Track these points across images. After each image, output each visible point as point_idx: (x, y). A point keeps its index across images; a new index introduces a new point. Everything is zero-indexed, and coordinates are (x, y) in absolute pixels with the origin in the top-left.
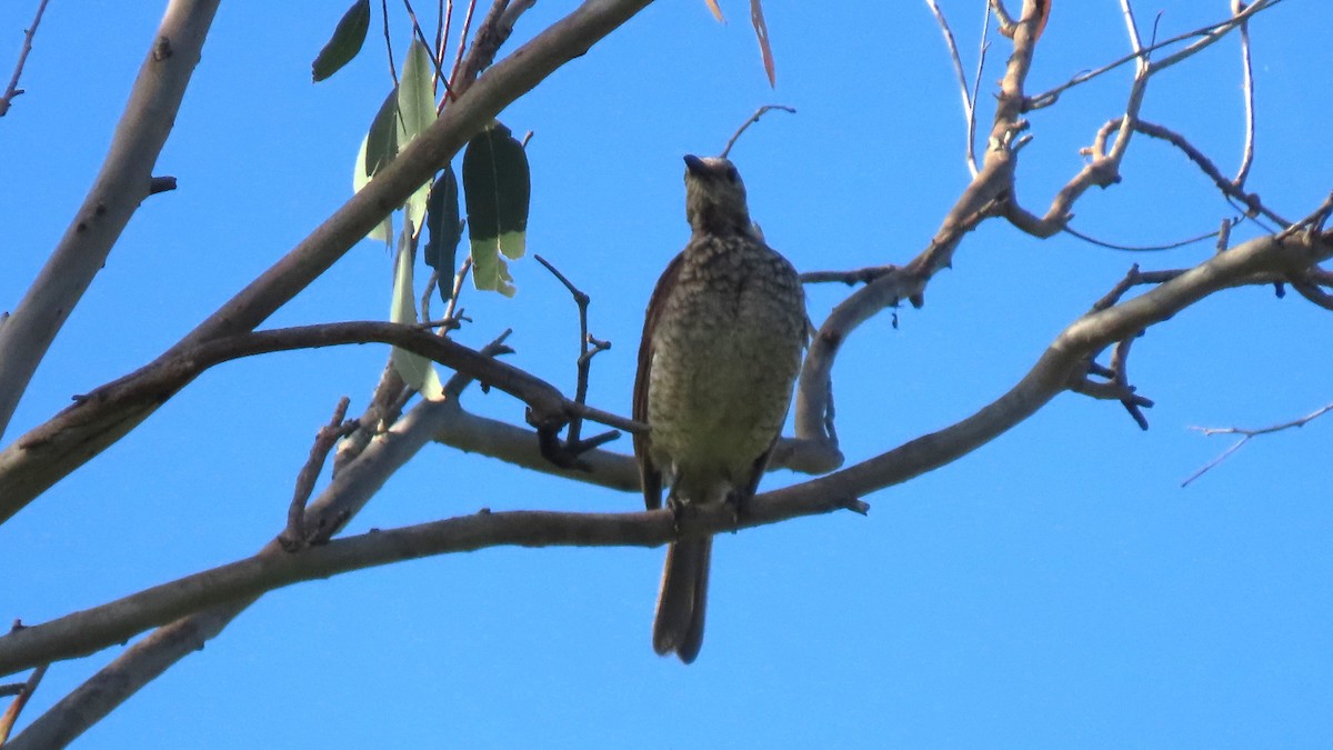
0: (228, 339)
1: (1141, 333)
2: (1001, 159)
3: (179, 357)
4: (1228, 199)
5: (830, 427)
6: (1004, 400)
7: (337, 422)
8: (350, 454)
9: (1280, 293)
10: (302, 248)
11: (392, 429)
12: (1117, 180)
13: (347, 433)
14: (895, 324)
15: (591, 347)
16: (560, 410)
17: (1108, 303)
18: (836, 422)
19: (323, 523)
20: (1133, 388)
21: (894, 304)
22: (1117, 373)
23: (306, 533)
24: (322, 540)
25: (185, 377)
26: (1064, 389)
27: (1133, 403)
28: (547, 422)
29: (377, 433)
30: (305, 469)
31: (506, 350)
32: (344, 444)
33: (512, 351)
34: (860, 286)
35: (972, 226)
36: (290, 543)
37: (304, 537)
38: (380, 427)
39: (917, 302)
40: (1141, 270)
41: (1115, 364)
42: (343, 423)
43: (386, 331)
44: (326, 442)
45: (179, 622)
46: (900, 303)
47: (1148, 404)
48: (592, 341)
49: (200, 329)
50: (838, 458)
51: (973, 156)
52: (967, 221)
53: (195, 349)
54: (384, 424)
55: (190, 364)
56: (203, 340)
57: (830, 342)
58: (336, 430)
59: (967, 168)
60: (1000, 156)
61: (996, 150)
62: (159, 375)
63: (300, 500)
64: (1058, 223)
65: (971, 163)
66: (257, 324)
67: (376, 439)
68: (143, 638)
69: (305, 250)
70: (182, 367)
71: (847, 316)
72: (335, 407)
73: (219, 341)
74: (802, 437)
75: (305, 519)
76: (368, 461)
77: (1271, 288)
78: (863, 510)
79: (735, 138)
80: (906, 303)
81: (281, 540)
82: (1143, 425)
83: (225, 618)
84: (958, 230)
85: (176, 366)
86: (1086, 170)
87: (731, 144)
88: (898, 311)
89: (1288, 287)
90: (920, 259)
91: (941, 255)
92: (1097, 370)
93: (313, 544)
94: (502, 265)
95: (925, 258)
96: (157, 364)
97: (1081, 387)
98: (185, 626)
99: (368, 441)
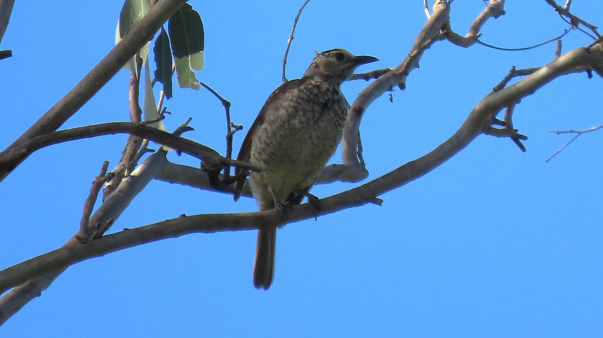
0: (43, 136)
1: (519, 102)
2: (442, 8)
3: (18, 147)
4: (562, 17)
5: (360, 156)
6: (450, 141)
7: (103, 174)
8: (111, 188)
9: (590, 76)
10: (79, 86)
11: (132, 174)
12: (503, 13)
13: (108, 179)
14: (391, 100)
15: (233, 129)
16: (219, 162)
17: (501, 87)
18: (363, 154)
19: (99, 226)
20: (516, 130)
21: (390, 89)
22: (508, 123)
23: (90, 233)
24: (99, 236)
25: (22, 157)
26: (481, 133)
27: (517, 138)
28: (212, 169)
29: (125, 177)
30: (88, 200)
31: (190, 129)
32: (107, 184)
33: (192, 129)
34: (373, 81)
35: (428, 46)
36: (82, 239)
37: (89, 236)
38: (126, 173)
39: (402, 86)
40: (517, 69)
41: (506, 118)
42: (106, 175)
43: (125, 127)
44: (98, 185)
45: (27, 283)
46: (393, 89)
47: (525, 138)
48: (233, 126)
49: (28, 131)
50: (365, 173)
51: (427, 7)
52: (426, 43)
53: (26, 143)
54: (128, 172)
55: (24, 150)
56: (30, 137)
57: (359, 112)
58: (103, 178)
59: (425, 12)
60: (441, 7)
61: (439, 3)
62: (8, 157)
63: (87, 216)
64: (474, 39)
65: (426, 11)
66: (58, 127)
67: (124, 180)
68: (9, 292)
69: (81, 87)
70: (20, 152)
71: (367, 98)
72: (101, 166)
73: (38, 137)
74: (346, 164)
75: (90, 225)
76: (121, 191)
77: (585, 74)
78: (380, 202)
79: (303, 8)
80: (396, 88)
81: (77, 237)
82: (523, 149)
83: (51, 279)
84: (421, 48)
85: (17, 152)
86: (486, 10)
87: (301, 11)
88: (393, 93)
89: (593, 73)
90: (402, 65)
91: (413, 62)
92: (497, 122)
93: (94, 238)
94: (193, 74)
95: (405, 64)
96: (7, 151)
97: (489, 131)
98: (30, 284)
99: (120, 181)
